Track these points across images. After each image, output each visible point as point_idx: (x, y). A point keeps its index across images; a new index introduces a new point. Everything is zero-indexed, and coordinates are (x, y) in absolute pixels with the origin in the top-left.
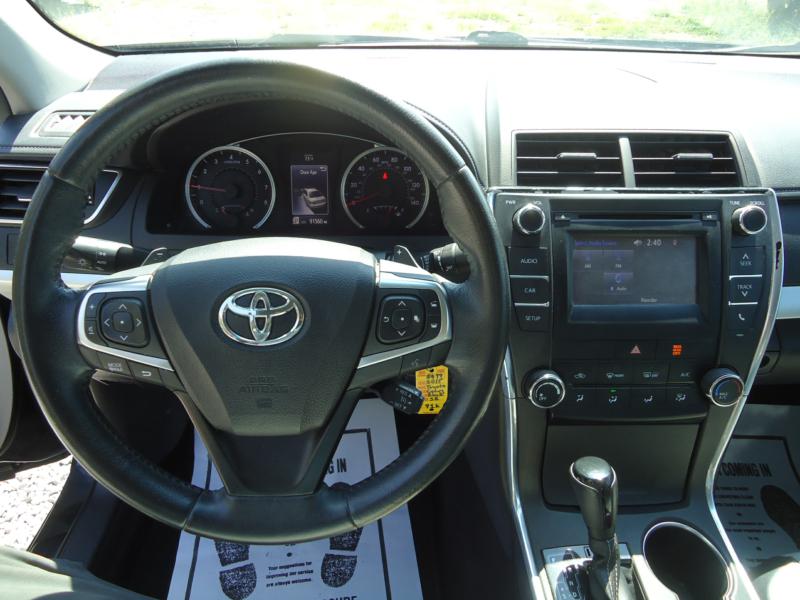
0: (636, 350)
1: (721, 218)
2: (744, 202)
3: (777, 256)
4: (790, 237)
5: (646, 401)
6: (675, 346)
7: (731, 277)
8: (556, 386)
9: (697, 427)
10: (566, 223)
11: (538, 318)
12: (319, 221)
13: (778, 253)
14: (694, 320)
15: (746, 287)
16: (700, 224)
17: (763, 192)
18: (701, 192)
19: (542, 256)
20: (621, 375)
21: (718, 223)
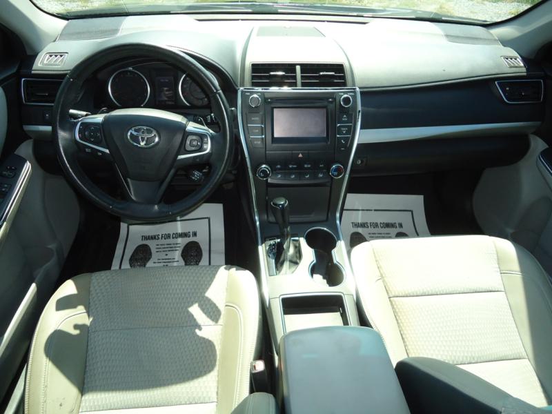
2: (344, 93)
7: (338, 125)
8: (267, 170)
9: (329, 188)
11: (260, 142)
12: (170, 103)
13: (359, 115)
15: (345, 129)
16: (326, 103)
17: (354, 89)
18: (328, 89)
20: (295, 166)
21: (334, 102)
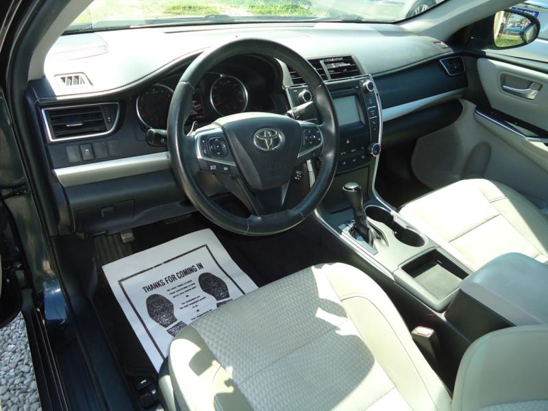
1: (360, 87)
2: (365, 80)
3: (378, 99)
4: (379, 91)
7: (368, 108)
9: (367, 169)
12: (201, 117)
16: (356, 90)
17: (368, 76)
18: (352, 78)
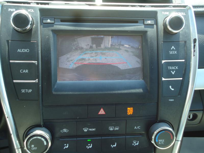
0: (102, 112)
1: (156, 23)
3: (194, 48)
4: (202, 36)
5: (112, 146)
6: (128, 109)
7: (163, 61)
8: (43, 139)
10: (51, 24)
11: (30, 91)
13: (194, 46)
14: (141, 90)
15: (173, 68)
16: (143, 26)
17: (185, 6)
18: (144, 6)
19: (33, 47)
20: (93, 130)
21: (155, 26)
